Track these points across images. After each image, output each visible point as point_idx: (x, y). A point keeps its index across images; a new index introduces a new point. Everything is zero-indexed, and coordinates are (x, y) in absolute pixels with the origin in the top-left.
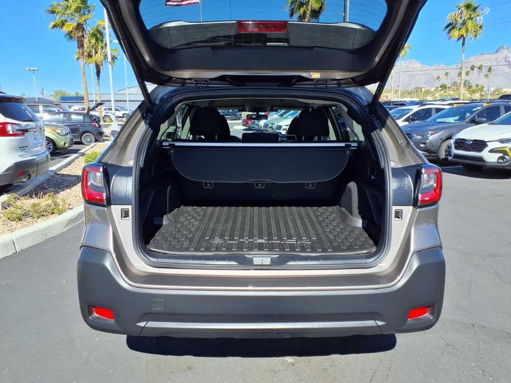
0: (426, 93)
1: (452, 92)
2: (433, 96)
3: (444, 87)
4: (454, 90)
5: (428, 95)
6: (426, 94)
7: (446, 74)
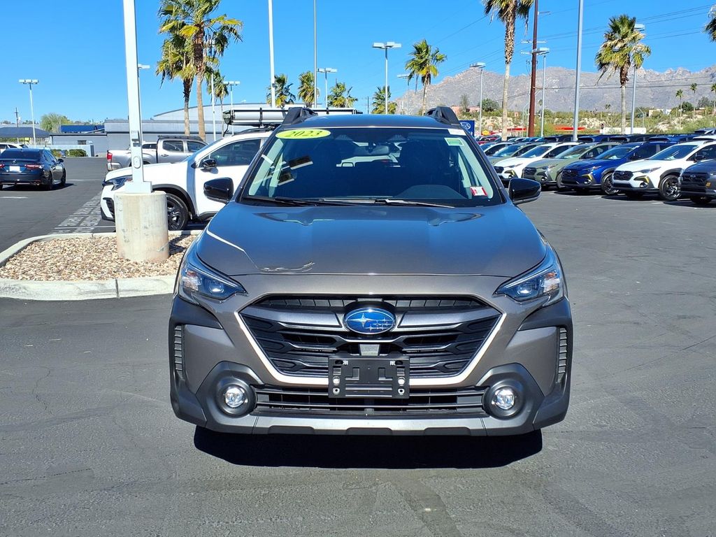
0: (656, 117)
1: (700, 117)
2: (669, 123)
3: (687, 108)
4: (703, 114)
5: (660, 121)
6: (656, 120)
7: (694, 86)
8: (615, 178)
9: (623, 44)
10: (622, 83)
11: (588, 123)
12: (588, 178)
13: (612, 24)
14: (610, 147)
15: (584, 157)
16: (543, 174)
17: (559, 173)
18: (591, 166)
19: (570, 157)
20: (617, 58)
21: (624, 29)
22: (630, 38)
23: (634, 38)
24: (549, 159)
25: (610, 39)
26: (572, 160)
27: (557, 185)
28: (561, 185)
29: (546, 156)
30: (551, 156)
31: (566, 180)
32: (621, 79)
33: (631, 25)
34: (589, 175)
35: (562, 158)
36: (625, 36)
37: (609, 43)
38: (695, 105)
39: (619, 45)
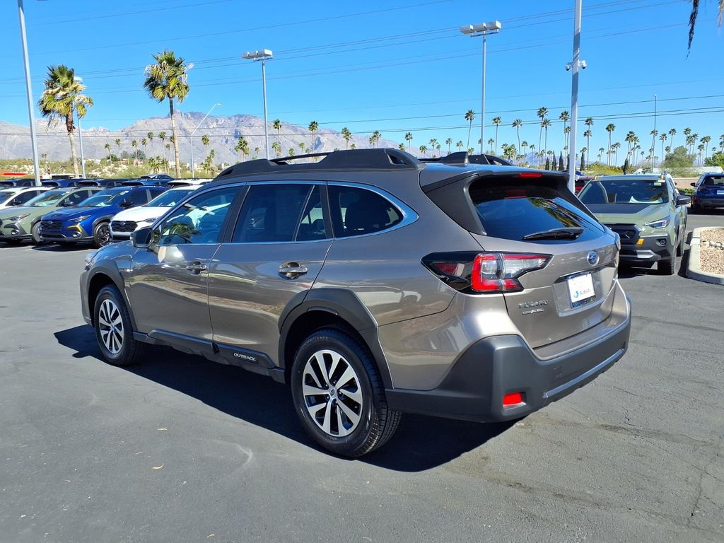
0: (89, 166)
1: (125, 166)
3: (114, 159)
4: (127, 164)
6: (90, 168)
7: (118, 141)
8: (114, 230)
9: (65, 93)
10: (69, 131)
11: (28, 169)
12: (76, 230)
13: (50, 72)
14: (90, 193)
15: (62, 204)
16: (12, 226)
17: (33, 224)
18: (78, 215)
19: (44, 204)
20: (60, 106)
21: (64, 79)
22: (71, 87)
23: (75, 88)
24: (16, 208)
25: (52, 87)
26: (48, 208)
27: (33, 239)
28: (38, 239)
29: (11, 204)
30: (17, 204)
31: (45, 233)
32: (68, 127)
33: (70, 75)
34: (78, 226)
35: (33, 205)
36: (66, 86)
37: (50, 91)
38: (119, 156)
39: (61, 93)
